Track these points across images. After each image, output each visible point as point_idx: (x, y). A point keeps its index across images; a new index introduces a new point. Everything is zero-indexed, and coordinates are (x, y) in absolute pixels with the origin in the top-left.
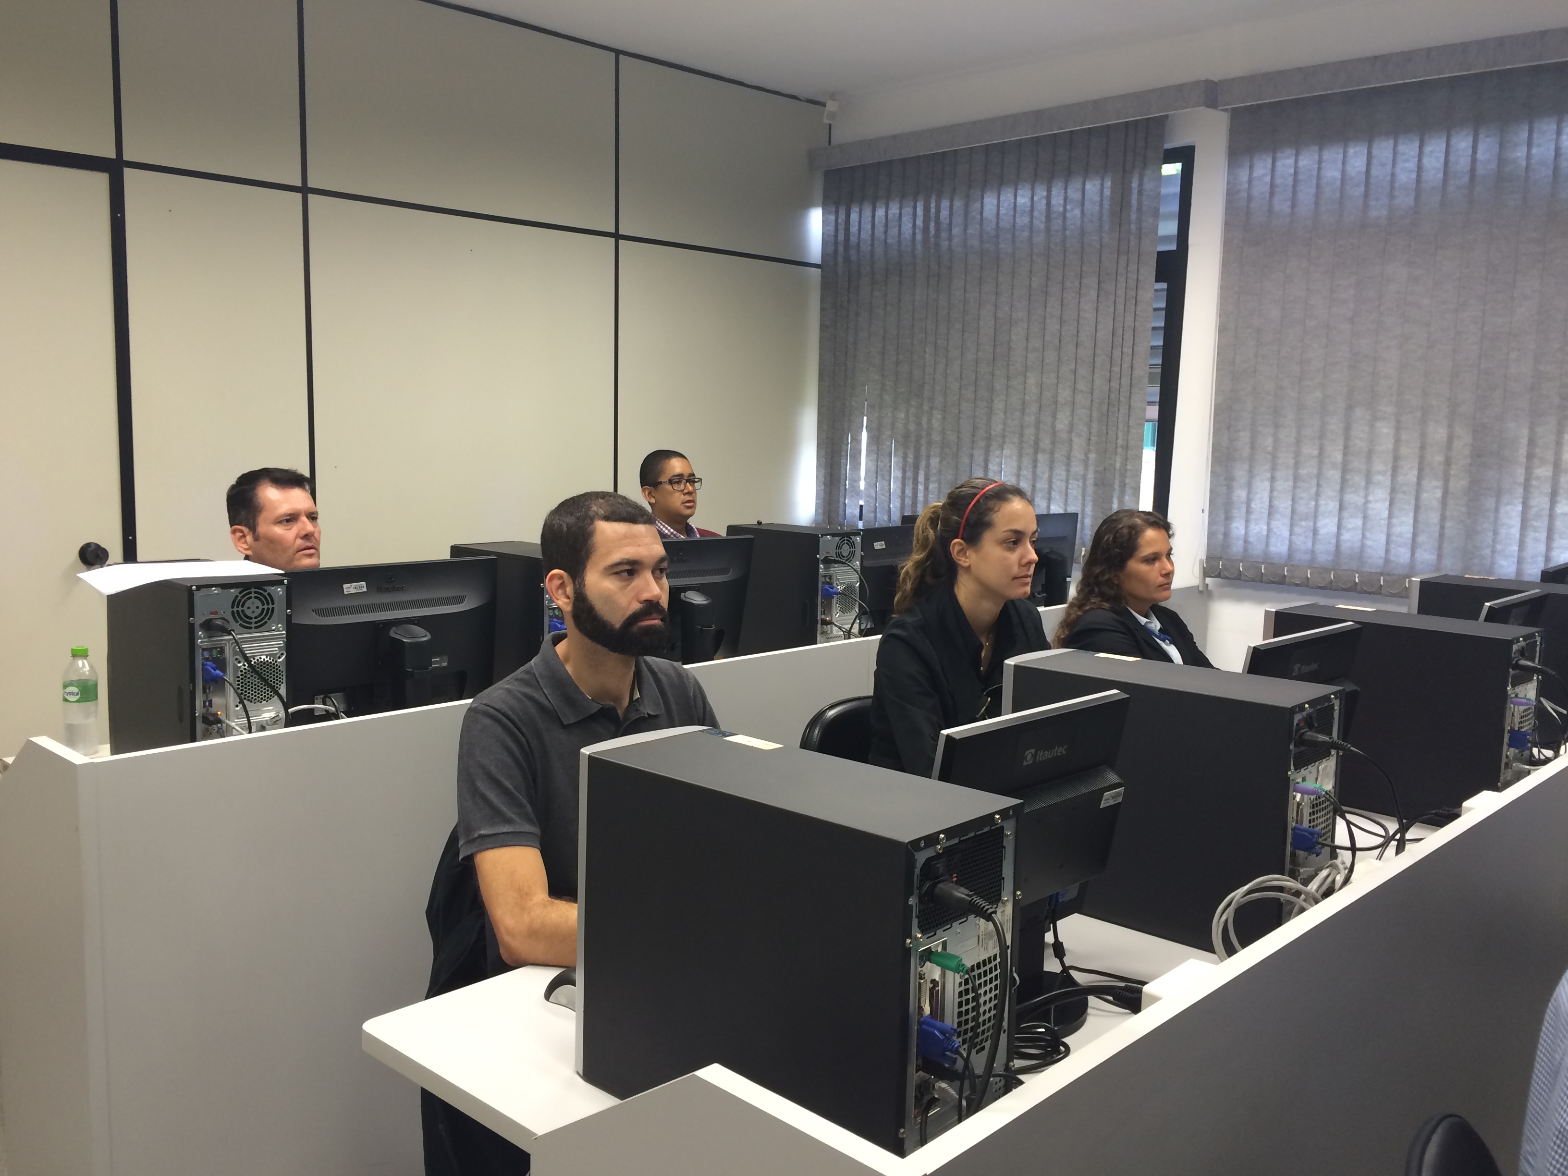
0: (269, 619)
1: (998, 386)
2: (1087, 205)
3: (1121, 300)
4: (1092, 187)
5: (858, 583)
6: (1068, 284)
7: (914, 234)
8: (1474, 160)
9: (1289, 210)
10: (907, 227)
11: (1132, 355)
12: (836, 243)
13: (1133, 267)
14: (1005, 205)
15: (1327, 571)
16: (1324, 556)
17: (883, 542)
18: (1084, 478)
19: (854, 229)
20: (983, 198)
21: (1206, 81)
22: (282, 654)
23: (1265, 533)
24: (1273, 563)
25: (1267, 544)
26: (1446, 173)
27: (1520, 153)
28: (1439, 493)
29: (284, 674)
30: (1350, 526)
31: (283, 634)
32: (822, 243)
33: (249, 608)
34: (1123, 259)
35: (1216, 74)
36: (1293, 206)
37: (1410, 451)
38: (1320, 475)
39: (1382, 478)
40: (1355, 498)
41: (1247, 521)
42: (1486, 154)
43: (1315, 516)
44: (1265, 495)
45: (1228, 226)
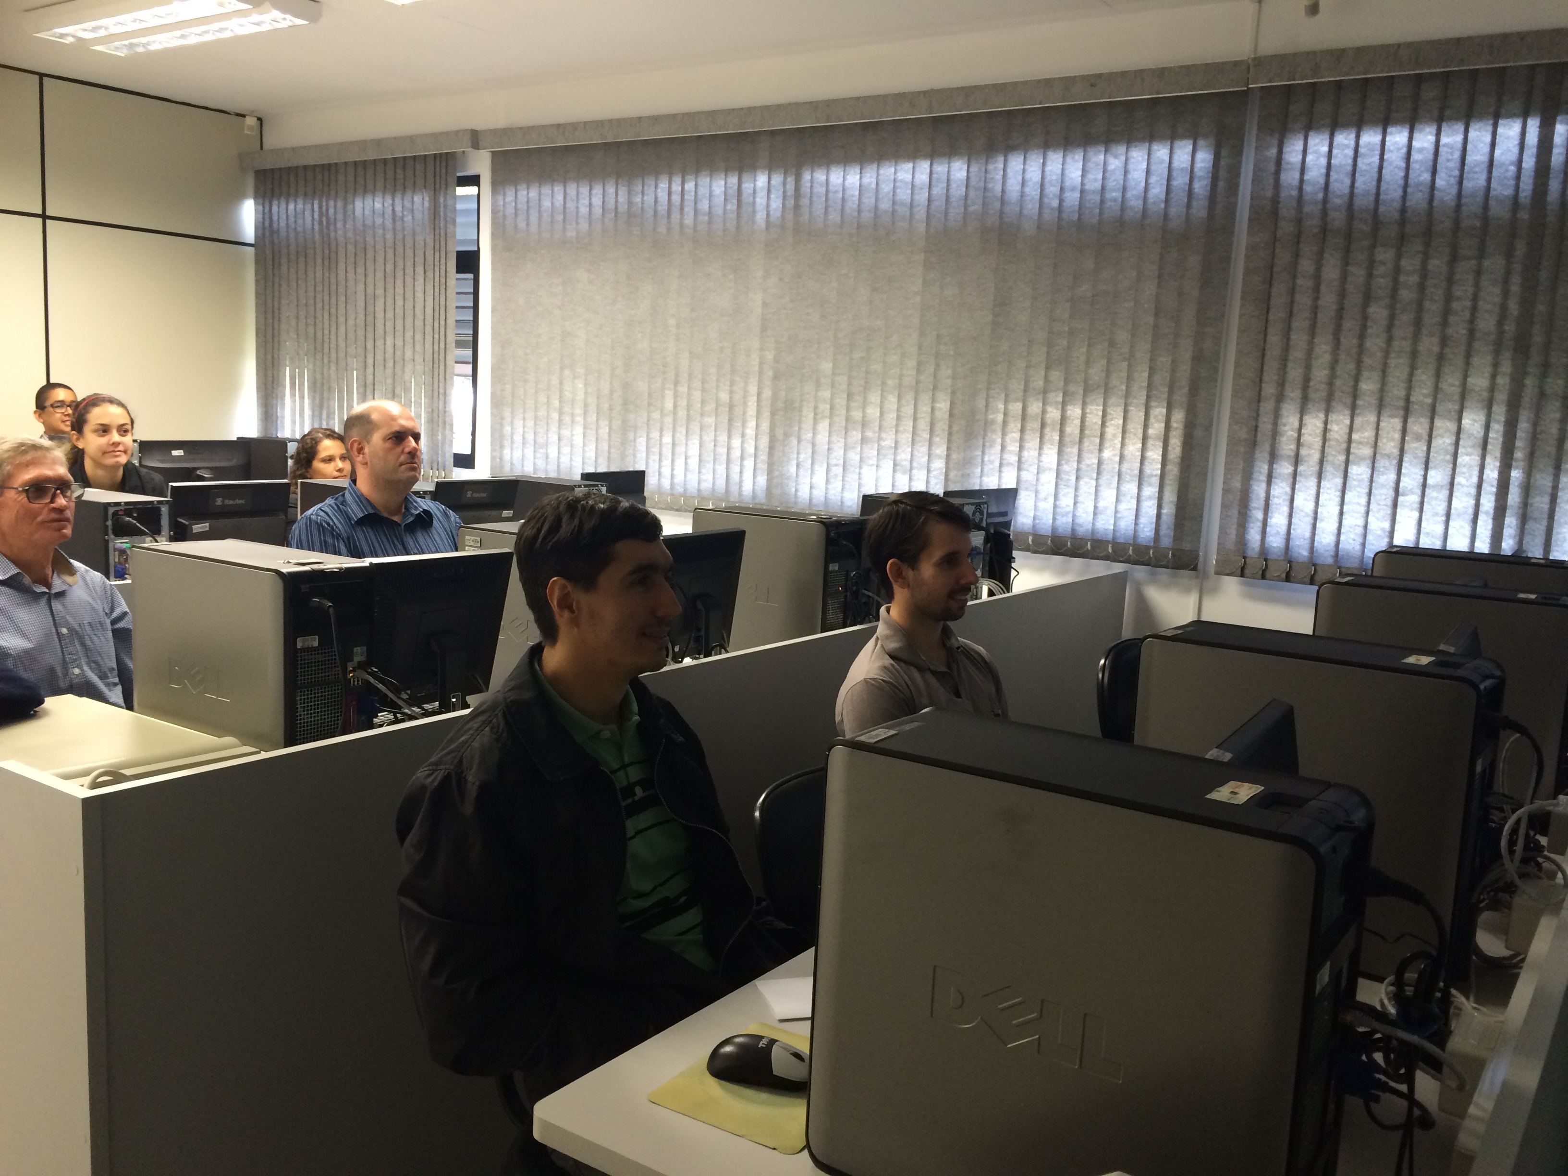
2: (415, 211)
3: (437, 285)
4: (417, 199)
6: (407, 271)
7: (313, 225)
8: (616, 201)
9: (525, 228)
10: (308, 219)
12: (264, 228)
13: (443, 261)
14: (368, 207)
19: (275, 218)
20: (354, 202)
21: (469, 129)
23: (521, 455)
26: (603, 210)
27: (638, 199)
28: (607, 430)
30: (564, 452)
32: (254, 228)
34: (437, 255)
35: (476, 127)
36: (527, 226)
37: (592, 400)
38: (548, 416)
39: (579, 419)
40: (566, 433)
41: (512, 449)
42: (622, 199)
43: (546, 445)
44: (520, 430)
45: (494, 236)
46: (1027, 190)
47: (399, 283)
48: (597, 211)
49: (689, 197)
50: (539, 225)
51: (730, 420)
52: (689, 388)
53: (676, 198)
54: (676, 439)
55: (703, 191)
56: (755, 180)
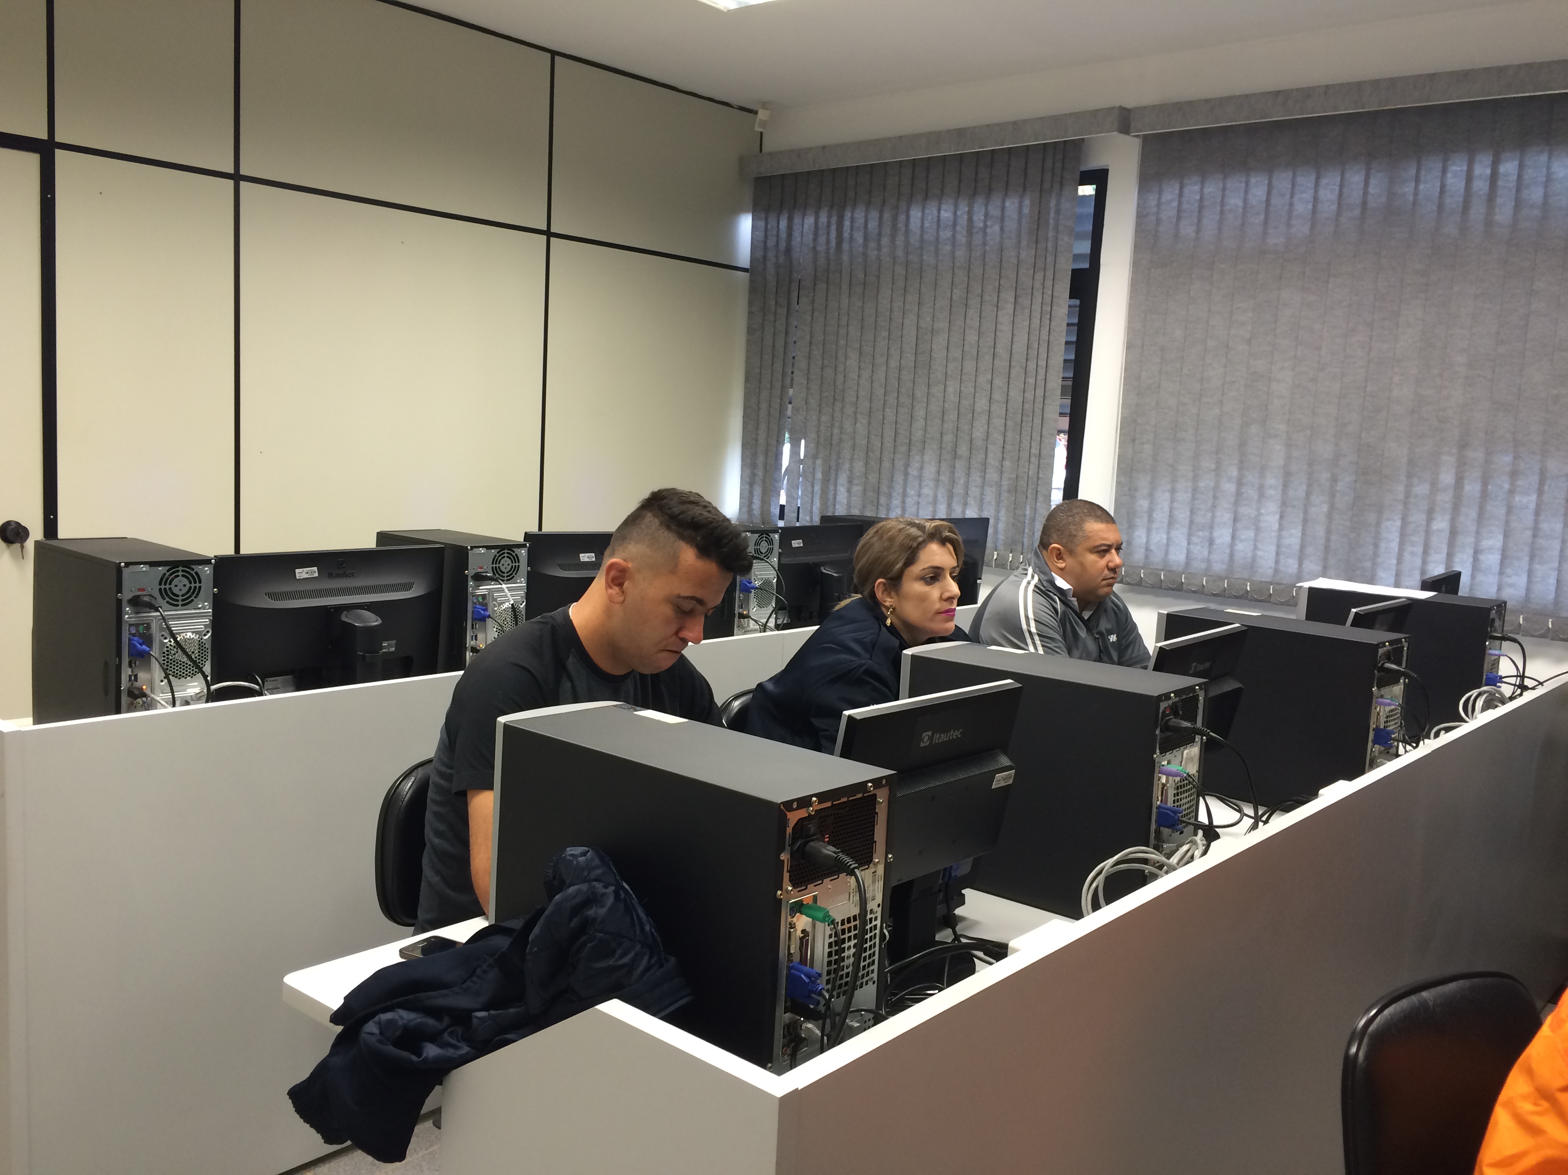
0: (195, 597)
1: (918, 394)
2: (1007, 223)
3: (1036, 314)
4: (1011, 205)
5: (776, 579)
6: (986, 297)
8: (1365, 193)
9: (1193, 235)
11: (1046, 367)
12: (765, 248)
13: (1049, 283)
14: (930, 218)
15: (1222, 579)
16: (1219, 567)
17: (801, 541)
18: (999, 485)
20: (908, 211)
21: (1120, 107)
22: (208, 632)
23: (1165, 541)
24: (1171, 571)
25: (1167, 553)
26: (1339, 204)
27: (1408, 189)
28: (1325, 508)
29: (209, 651)
30: (1243, 537)
31: (209, 612)
32: (751, 248)
33: (176, 586)
34: (1039, 276)
35: (1130, 104)
36: (1198, 231)
37: (1300, 468)
38: (1216, 488)
39: (1274, 492)
40: (1248, 511)
41: (1149, 530)
42: (1376, 190)
43: (1211, 526)
44: (1166, 506)
45: (1138, 247)
47: (973, 313)
48: (1328, 208)
49: (1507, 183)
50: (1220, 230)
52: (1488, 453)
53: (1480, 186)
54: (1458, 525)
55: (1535, 174)
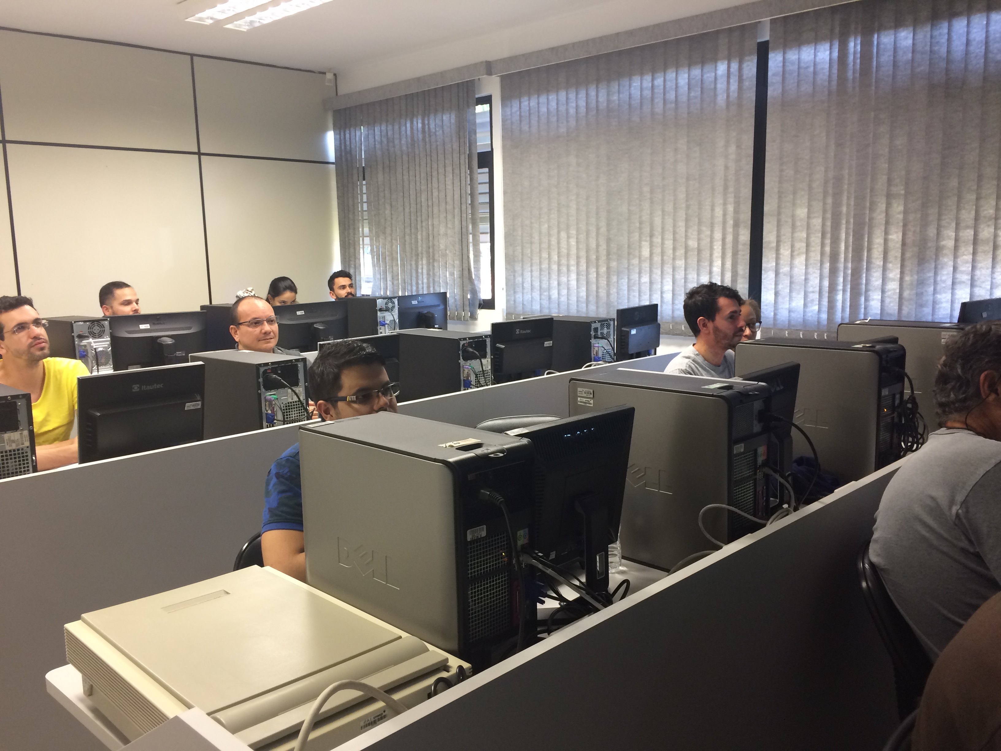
2: (445, 128)
4: (446, 117)
8: (598, 101)
9: (527, 130)
12: (341, 151)
19: (348, 143)
21: (485, 61)
23: (530, 299)
26: (587, 108)
27: (616, 97)
28: (595, 275)
30: (563, 294)
32: (335, 151)
35: (490, 59)
36: (530, 127)
37: (583, 254)
38: (549, 268)
39: (573, 268)
40: (564, 279)
41: (523, 293)
42: (602, 98)
43: (549, 289)
44: (529, 279)
45: (504, 138)
46: (972, 48)
47: (435, 180)
48: (583, 110)
49: (659, 91)
50: (539, 126)
51: (699, 261)
52: (663, 239)
53: (647, 93)
54: (653, 279)
55: (670, 84)
56: (716, 70)
